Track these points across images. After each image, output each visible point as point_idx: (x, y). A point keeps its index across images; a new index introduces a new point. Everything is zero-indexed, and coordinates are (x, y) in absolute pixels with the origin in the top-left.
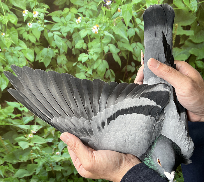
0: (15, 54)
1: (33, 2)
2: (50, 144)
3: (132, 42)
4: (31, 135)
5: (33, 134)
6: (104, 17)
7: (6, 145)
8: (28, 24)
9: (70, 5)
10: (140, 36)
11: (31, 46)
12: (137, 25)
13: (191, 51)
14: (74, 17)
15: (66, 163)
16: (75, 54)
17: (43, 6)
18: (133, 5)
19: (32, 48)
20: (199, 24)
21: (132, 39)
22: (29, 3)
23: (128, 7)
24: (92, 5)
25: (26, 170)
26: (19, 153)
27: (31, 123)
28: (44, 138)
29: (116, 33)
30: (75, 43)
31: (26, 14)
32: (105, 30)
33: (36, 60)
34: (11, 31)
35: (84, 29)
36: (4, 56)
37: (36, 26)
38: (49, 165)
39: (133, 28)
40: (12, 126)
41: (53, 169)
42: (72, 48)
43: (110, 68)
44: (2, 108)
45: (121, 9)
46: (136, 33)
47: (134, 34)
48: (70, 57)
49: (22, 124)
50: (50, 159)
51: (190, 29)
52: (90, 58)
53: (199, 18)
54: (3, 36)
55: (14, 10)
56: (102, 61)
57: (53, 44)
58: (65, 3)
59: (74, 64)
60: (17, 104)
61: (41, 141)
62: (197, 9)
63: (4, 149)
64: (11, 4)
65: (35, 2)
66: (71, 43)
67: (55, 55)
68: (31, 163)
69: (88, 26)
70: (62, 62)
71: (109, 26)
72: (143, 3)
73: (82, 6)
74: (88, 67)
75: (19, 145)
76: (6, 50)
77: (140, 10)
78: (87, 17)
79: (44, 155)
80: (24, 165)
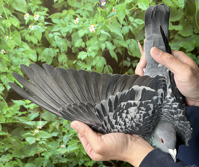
0: (19, 55)
1: (33, 6)
2: (55, 138)
3: (126, 39)
4: (37, 131)
5: (39, 129)
6: (100, 17)
7: (14, 141)
8: (30, 26)
9: (68, 8)
10: (133, 33)
11: (33, 47)
12: (130, 22)
13: (181, 45)
14: (72, 18)
15: (71, 155)
16: (74, 53)
17: (43, 9)
18: (126, 5)
19: (35, 48)
20: (187, 19)
21: (126, 36)
22: (30, 7)
23: (121, 7)
24: (88, 6)
25: (34, 164)
26: (26, 148)
27: (37, 119)
28: (50, 133)
29: (112, 31)
30: (75, 42)
31: (27, 18)
32: (101, 29)
33: (39, 60)
34: (14, 34)
35: (82, 29)
36: (8, 58)
37: (38, 28)
38: (55, 158)
39: (127, 25)
40: (19, 123)
41: (59, 161)
42: (72, 47)
43: (107, 64)
44: (9, 107)
45: (115, 8)
46: (130, 30)
47: (128, 31)
48: (70, 56)
49: (29, 121)
50: (56, 152)
51: (179, 24)
52: (89, 56)
53: (187, 14)
54: (7, 39)
55: (16, 14)
56: (100, 58)
57: (54, 44)
58: (64, 6)
59: (74, 62)
60: (22, 102)
61: (47, 135)
62: (184, 6)
63: (12, 145)
64: (13, 9)
65: (35, 5)
66: (71, 42)
67: (56, 54)
68: (39, 157)
69: (86, 26)
70: (63, 60)
71: (105, 25)
72: (135, 2)
73: (79, 7)
74: (88, 64)
75: (26, 141)
76: (10, 52)
77: (133, 9)
78: (84, 17)
79: (50, 149)
80: (32, 159)
